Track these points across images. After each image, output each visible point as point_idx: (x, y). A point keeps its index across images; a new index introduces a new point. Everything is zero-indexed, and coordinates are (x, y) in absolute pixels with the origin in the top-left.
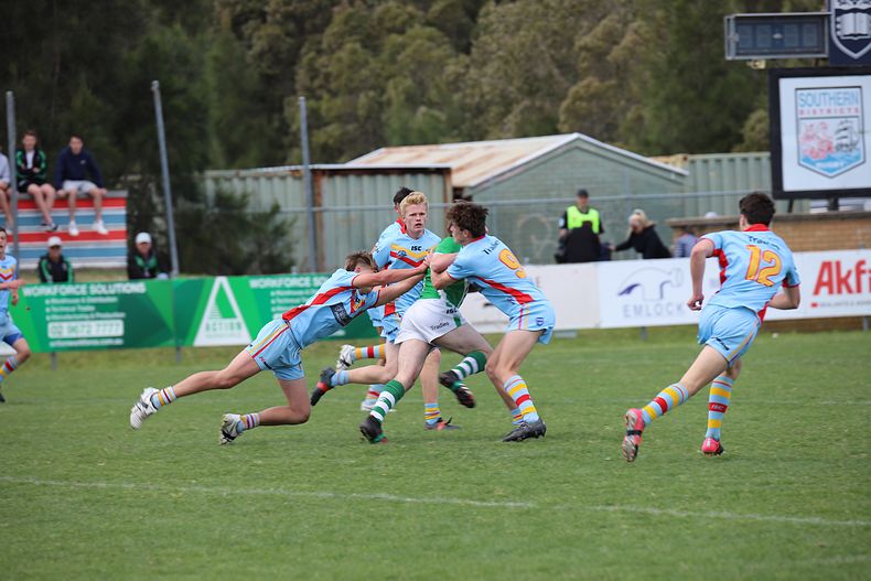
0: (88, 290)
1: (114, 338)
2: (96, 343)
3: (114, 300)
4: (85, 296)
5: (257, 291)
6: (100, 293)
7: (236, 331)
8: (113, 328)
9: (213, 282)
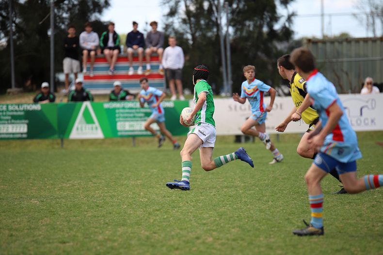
0: (7, 108)
1: (22, 134)
2: (11, 136)
3: (22, 113)
4: (6, 112)
5: (108, 110)
6: (14, 109)
7: (94, 131)
8: (22, 128)
9: (81, 105)
